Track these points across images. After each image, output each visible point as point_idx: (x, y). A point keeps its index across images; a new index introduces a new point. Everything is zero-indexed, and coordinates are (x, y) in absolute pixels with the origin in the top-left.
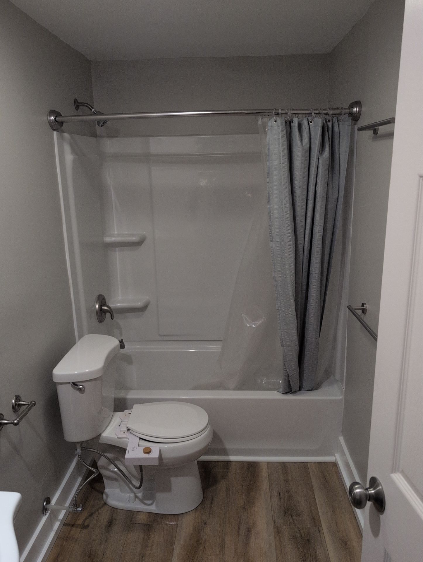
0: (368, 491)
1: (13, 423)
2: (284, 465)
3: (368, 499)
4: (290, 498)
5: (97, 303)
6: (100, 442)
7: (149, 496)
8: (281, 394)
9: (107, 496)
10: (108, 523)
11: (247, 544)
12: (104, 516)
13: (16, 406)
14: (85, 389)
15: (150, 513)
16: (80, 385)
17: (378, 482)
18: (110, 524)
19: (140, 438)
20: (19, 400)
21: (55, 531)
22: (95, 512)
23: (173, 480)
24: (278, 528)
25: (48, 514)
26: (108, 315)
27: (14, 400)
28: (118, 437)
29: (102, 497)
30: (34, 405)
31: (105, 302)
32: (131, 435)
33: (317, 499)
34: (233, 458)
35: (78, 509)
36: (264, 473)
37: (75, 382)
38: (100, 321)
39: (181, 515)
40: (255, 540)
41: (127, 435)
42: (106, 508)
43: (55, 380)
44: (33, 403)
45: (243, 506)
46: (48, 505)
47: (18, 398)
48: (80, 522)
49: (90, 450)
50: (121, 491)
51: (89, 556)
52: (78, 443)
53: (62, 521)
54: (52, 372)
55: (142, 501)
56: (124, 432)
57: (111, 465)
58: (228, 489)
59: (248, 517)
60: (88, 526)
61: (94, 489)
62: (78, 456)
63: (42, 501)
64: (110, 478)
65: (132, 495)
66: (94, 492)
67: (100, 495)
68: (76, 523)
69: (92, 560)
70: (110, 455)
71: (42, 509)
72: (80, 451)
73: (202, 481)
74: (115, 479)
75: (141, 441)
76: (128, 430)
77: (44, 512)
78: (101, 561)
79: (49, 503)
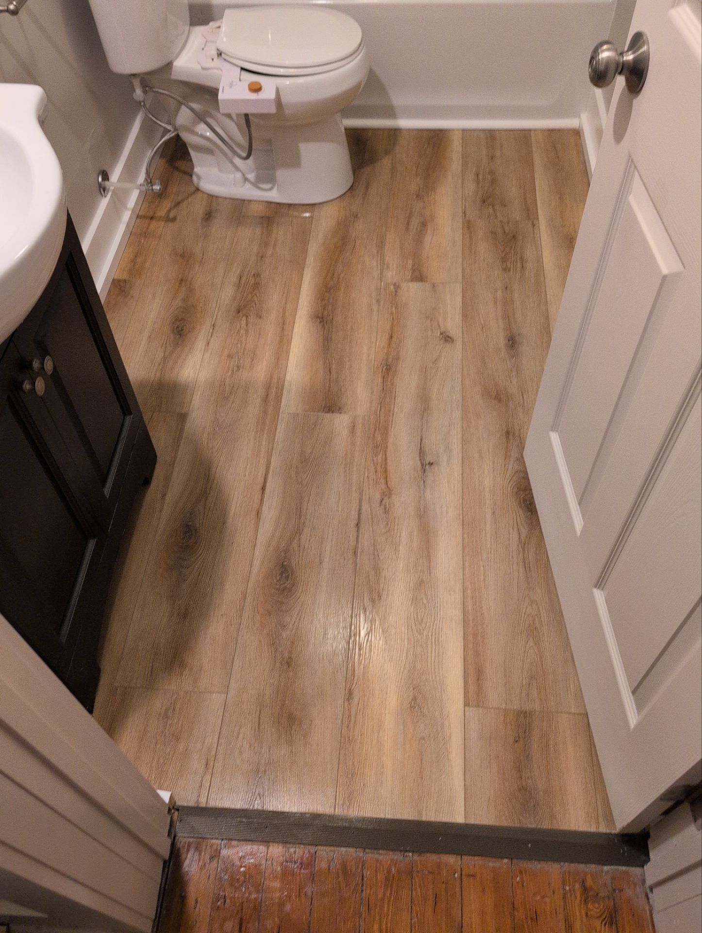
0: (624, 57)
1: (8, 11)
2: (491, 135)
3: (620, 70)
4: (494, 181)
6: (173, 77)
7: (266, 177)
9: (199, 178)
10: (204, 215)
11: (419, 240)
12: (198, 207)
15: (269, 203)
17: (644, 38)
18: (208, 216)
19: (242, 69)
21: (126, 223)
22: (183, 200)
23: (303, 147)
24: (469, 222)
25: (109, 196)
28: (203, 68)
29: (192, 181)
32: (226, 64)
33: (537, 183)
34: (405, 123)
35: (154, 188)
36: (456, 146)
39: (318, 206)
40: (433, 237)
41: (218, 63)
42: (199, 195)
45: (417, 193)
46: (106, 183)
48: (162, 213)
49: (158, 92)
50: (220, 170)
51: (183, 256)
52: (134, 75)
53: (133, 211)
55: (255, 185)
56: (213, 60)
57: (198, 123)
58: (393, 170)
59: (424, 208)
60: (174, 219)
61: (177, 169)
62: (140, 102)
63: (95, 176)
64: (199, 149)
65: (239, 175)
66: (176, 173)
67: (187, 178)
68: (156, 215)
69: (188, 261)
70: (195, 106)
71: (96, 187)
72: (142, 94)
73: (351, 158)
74: (209, 151)
75: (244, 73)
76: (220, 54)
77: (102, 192)
78: (201, 262)
79: (108, 179)
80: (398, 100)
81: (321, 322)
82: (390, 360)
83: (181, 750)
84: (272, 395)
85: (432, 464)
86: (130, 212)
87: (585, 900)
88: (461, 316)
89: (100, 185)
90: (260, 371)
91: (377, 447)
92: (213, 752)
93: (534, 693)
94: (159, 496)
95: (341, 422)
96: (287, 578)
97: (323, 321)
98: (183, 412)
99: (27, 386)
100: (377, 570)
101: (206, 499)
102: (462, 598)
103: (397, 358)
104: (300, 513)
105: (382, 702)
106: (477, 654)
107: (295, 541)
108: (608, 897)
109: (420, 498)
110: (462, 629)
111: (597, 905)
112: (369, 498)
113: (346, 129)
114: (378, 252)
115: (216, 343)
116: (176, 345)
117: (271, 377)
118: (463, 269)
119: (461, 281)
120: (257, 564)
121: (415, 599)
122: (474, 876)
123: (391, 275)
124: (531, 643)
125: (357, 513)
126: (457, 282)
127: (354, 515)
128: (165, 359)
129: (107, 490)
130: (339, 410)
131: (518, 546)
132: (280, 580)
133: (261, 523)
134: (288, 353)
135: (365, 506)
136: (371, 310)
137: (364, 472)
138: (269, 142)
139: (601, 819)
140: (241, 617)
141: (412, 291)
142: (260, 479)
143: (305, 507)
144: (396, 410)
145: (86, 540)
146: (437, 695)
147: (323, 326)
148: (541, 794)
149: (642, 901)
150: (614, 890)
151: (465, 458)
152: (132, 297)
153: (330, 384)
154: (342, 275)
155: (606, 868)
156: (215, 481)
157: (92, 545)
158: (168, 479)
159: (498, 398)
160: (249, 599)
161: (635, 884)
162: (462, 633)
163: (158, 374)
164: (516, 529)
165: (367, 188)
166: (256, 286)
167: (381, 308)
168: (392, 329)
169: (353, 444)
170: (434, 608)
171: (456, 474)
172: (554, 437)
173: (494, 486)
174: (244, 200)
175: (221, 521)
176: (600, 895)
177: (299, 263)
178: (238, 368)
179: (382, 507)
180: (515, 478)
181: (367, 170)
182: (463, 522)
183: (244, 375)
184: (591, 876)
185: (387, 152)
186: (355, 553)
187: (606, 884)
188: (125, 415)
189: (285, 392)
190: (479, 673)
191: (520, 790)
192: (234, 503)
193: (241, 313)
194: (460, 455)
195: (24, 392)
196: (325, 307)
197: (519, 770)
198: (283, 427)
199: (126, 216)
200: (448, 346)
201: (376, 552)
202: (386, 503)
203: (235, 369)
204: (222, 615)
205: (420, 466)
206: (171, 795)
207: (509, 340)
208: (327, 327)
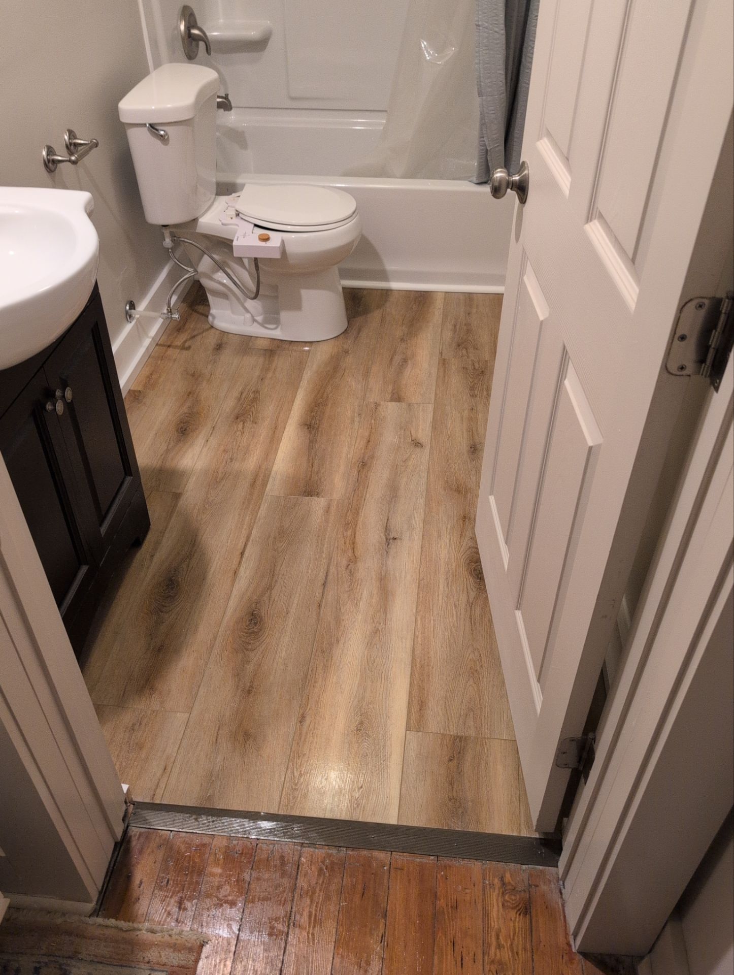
0: (512, 177)
1: (70, 161)
2: (469, 296)
3: (510, 186)
4: (469, 331)
5: (181, 20)
6: (197, 231)
7: (272, 318)
8: (474, 185)
9: (214, 317)
10: (216, 345)
12: (211, 339)
13: (72, 147)
14: (170, 137)
15: (273, 340)
16: (163, 130)
17: (526, 164)
18: (219, 347)
19: (256, 225)
20: (74, 136)
21: (146, 347)
22: (197, 335)
23: (304, 293)
24: (444, 360)
25: (133, 322)
26: (201, 44)
27: (66, 135)
28: (223, 224)
29: (207, 320)
30: (96, 145)
31: (195, 21)
32: (242, 221)
34: (395, 285)
35: (173, 316)
36: (439, 304)
37: (153, 124)
38: (190, 56)
39: (315, 343)
40: (412, 370)
41: (236, 220)
42: (213, 331)
43: (124, 119)
44: (95, 142)
45: (401, 338)
46: (133, 311)
47: (72, 134)
48: (178, 342)
49: (184, 241)
50: (233, 313)
51: (193, 375)
52: (165, 226)
53: (153, 339)
54: (117, 107)
55: (262, 325)
56: (232, 218)
57: (217, 271)
58: (383, 319)
59: (406, 348)
60: (189, 348)
61: (196, 311)
62: (168, 249)
63: (124, 305)
64: (217, 294)
65: (248, 316)
66: (195, 314)
67: (203, 318)
68: (173, 344)
69: (197, 379)
70: (216, 257)
71: (124, 315)
72: (171, 242)
73: (347, 310)
74: (224, 296)
75: (256, 228)
76: (238, 215)
77: (129, 319)
78: (209, 380)
79: (134, 309)
80: (390, 266)
81: (308, 428)
82: (366, 459)
83: (143, 756)
84: (259, 482)
85: (395, 539)
86: (151, 340)
87: (503, 893)
88: (431, 428)
89: (127, 312)
90: (251, 463)
91: (348, 524)
92: (172, 759)
93: (470, 722)
94: (148, 556)
95: (318, 505)
96: (256, 624)
97: (311, 428)
98: (179, 492)
99: (49, 407)
100: (338, 620)
101: (191, 559)
102: (412, 644)
103: (373, 457)
104: (273, 573)
105: (332, 725)
106: (421, 689)
107: (267, 595)
108: (524, 891)
109: (382, 564)
110: (410, 669)
111: (513, 897)
112: (337, 563)
113: (344, 288)
114: (363, 379)
115: (213, 441)
116: (179, 441)
117: (260, 467)
118: (436, 394)
119: (433, 402)
120: (229, 612)
121: (369, 644)
122: (402, 869)
123: (373, 398)
124: (471, 682)
125: (324, 575)
126: (429, 403)
127: (322, 575)
128: (168, 451)
129: (103, 530)
130: (317, 494)
131: (466, 605)
132: (249, 625)
133: (237, 580)
134: (277, 450)
135: (333, 570)
136: (353, 421)
137: (335, 543)
138: (275, 288)
139: (522, 826)
140: (210, 653)
141: (391, 410)
142: (240, 545)
143: (278, 569)
144: (367, 496)
145: (80, 564)
146: (383, 720)
147: (310, 432)
148: (470, 803)
149: (556, 895)
150: (530, 886)
151: (425, 535)
152: (145, 404)
153: (311, 475)
154: (331, 395)
155: (524, 867)
156: (200, 546)
157: (84, 569)
158: (158, 543)
159: (458, 491)
160: (219, 639)
161: (550, 881)
162: (409, 673)
163: (160, 462)
164: (465, 592)
165: (359, 332)
166: (255, 400)
167: (362, 419)
168: (370, 436)
169: (327, 521)
170: (386, 652)
171: (416, 547)
172: (492, 499)
173: (449, 558)
174: (252, 337)
175: (201, 578)
176: (517, 889)
177: (294, 385)
178: (232, 459)
179: (348, 571)
180: (468, 553)
181: (359, 320)
182: (419, 585)
183: (236, 465)
184: (510, 873)
185: (379, 307)
186: (319, 606)
187: (523, 880)
188: (126, 474)
189: (271, 480)
190: (422, 705)
191: (450, 799)
192: (215, 563)
193: (238, 420)
194: (421, 534)
195: (46, 410)
196: (313, 418)
197: (451, 783)
198: (266, 506)
199: (147, 342)
200: (418, 450)
201: (338, 606)
202: (351, 568)
203: (229, 461)
204: (193, 651)
205: (385, 540)
206: (129, 787)
207: (471, 447)
208: (313, 432)
